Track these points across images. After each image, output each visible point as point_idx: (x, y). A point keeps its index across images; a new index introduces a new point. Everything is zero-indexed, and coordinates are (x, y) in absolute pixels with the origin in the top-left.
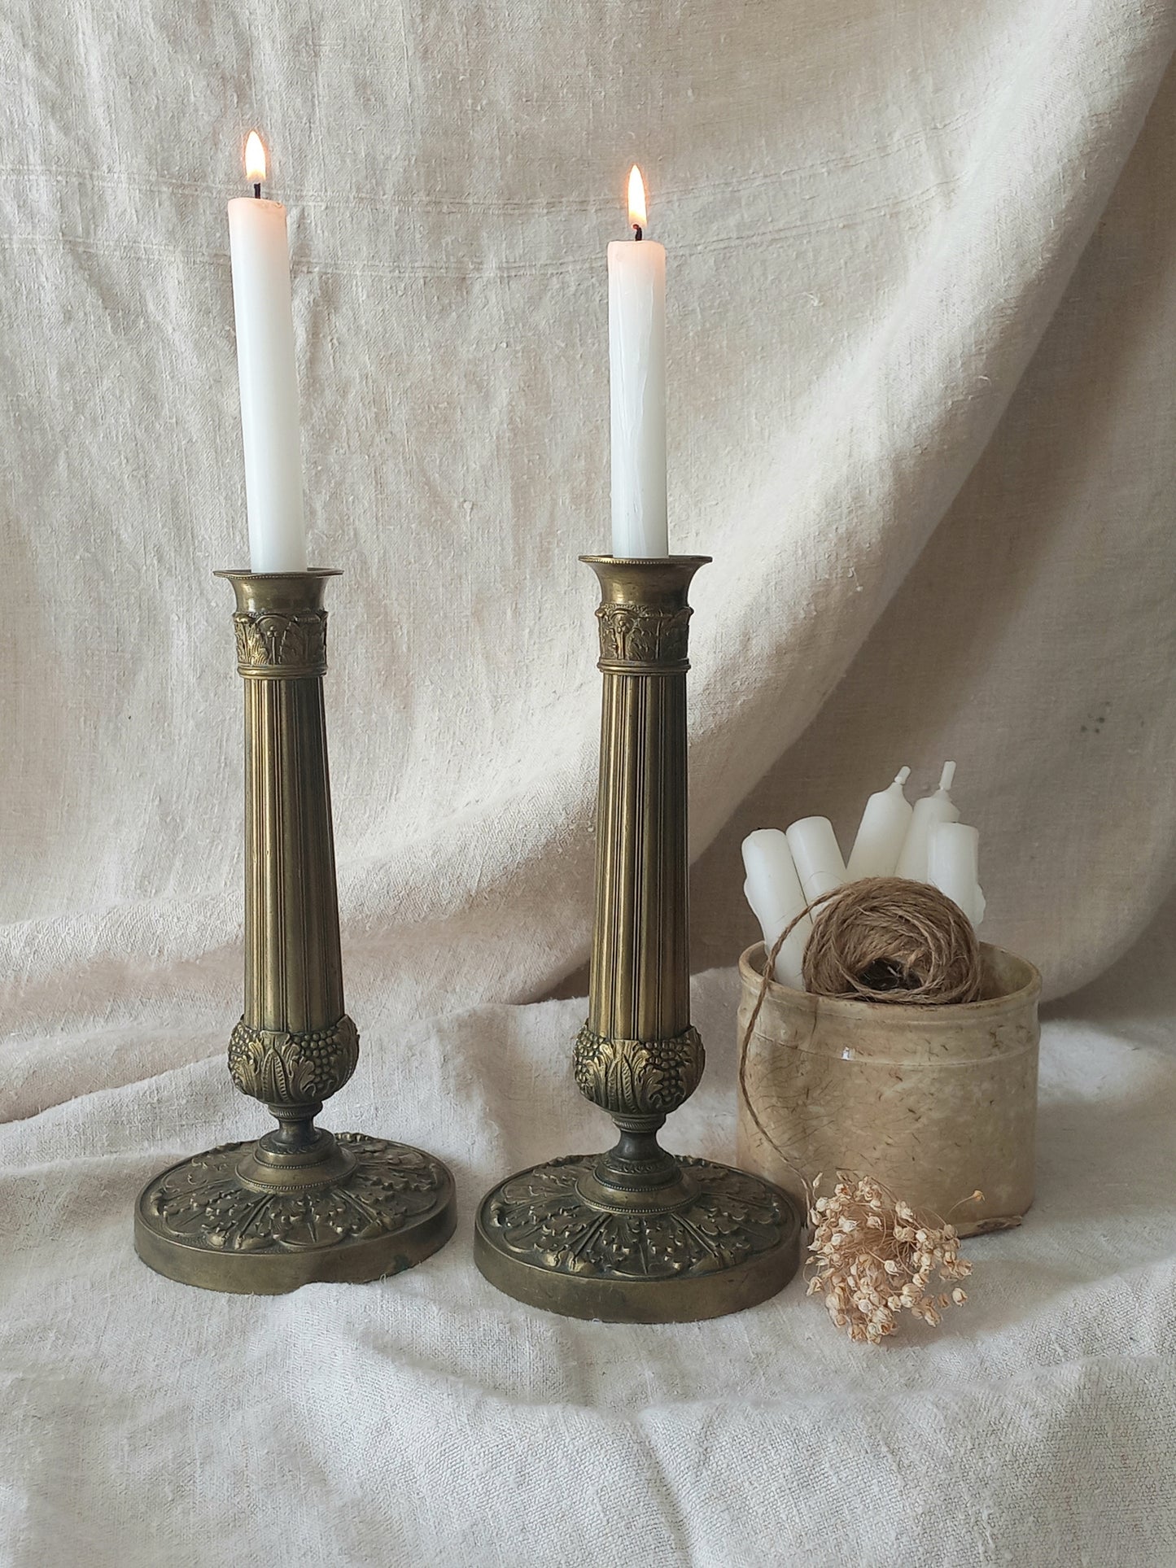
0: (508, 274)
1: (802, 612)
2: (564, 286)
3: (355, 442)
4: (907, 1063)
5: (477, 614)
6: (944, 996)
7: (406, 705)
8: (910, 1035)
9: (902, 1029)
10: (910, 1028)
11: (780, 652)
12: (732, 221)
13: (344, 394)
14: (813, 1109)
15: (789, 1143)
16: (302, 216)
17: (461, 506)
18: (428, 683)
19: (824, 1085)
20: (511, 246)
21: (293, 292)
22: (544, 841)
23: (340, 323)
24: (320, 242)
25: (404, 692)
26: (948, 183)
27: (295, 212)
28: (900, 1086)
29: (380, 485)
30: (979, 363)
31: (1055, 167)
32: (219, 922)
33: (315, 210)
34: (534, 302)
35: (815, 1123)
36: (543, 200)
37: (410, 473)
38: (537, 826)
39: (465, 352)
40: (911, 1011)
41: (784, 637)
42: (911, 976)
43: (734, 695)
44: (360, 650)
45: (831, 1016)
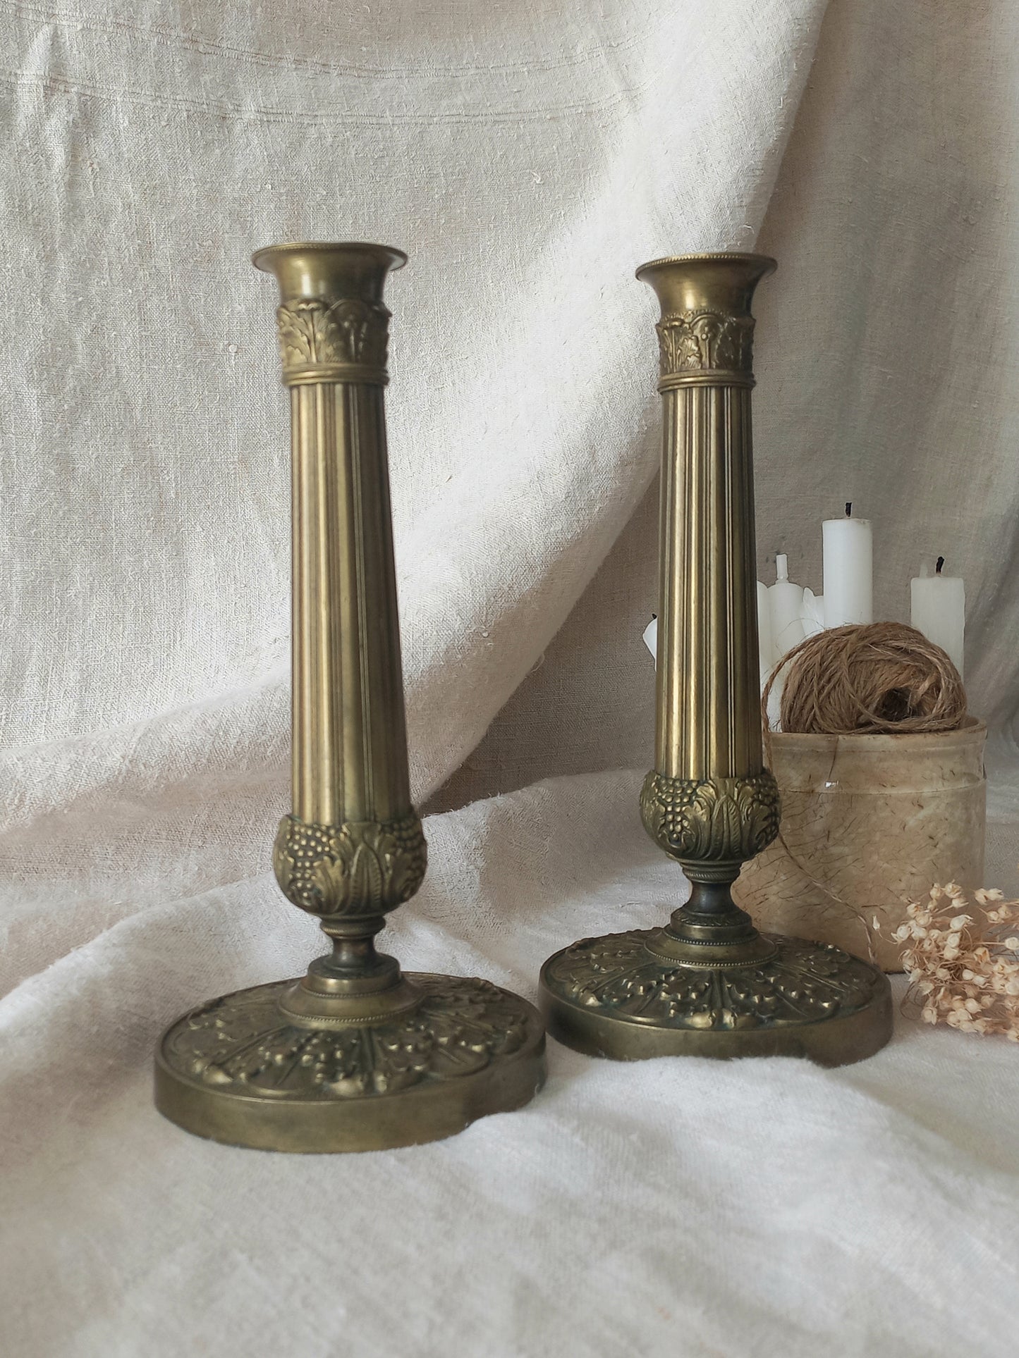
0: (268, 118)
1: (636, 426)
2: (321, 137)
3: (118, 275)
4: (927, 791)
5: (243, 461)
6: (949, 722)
7: (179, 551)
8: (928, 763)
9: (921, 756)
10: (929, 755)
11: (623, 463)
12: (459, 100)
13: (106, 223)
14: (836, 850)
15: (805, 891)
16: (55, 38)
17: (225, 350)
18: (199, 529)
19: (847, 824)
20: (265, 94)
21: (49, 110)
22: (444, 647)
23: (100, 148)
24: (77, 62)
25: (175, 539)
26: (631, 93)
27: (47, 30)
28: (922, 814)
29: (144, 322)
30: (742, 214)
31: (773, 57)
32: (95, 757)
33: (70, 29)
34: (296, 146)
35: (838, 864)
36: (290, 55)
37: (174, 311)
38: (435, 633)
39: (231, 191)
40: (930, 738)
41: (625, 450)
42: (920, 704)
43: (591, 502)
44: (126, 496)
45: (852, 751)
